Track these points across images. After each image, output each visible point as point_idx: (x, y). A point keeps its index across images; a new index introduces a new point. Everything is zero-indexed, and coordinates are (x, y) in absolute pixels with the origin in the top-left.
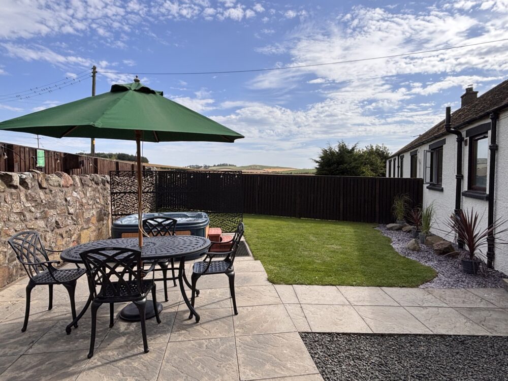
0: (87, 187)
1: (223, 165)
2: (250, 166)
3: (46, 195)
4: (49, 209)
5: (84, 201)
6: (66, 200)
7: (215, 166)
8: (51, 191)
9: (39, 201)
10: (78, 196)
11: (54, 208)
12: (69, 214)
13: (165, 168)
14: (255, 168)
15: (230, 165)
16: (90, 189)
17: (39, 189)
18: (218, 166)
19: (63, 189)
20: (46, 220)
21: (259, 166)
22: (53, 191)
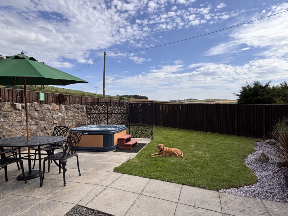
0: (69, 111)
1: (190, 99)
2: (207, 100)
3: (39, 114)
4: (40, 120)
5: (66, 117)
6: (52, 117)
7: (185, 100)
8: (42, 112)
9: (34, 117)
10: (62, 115)
11: (44, 120)
12: (54, 123)
13: (156, 102)
14: (210, 101)
15: (194, 99)
16: (71, 112)
17: (34, 111)
18: (187, 100)
19: (51, 111)
20: (37, 126)
21: (213, 99)
22: (44, 112)
